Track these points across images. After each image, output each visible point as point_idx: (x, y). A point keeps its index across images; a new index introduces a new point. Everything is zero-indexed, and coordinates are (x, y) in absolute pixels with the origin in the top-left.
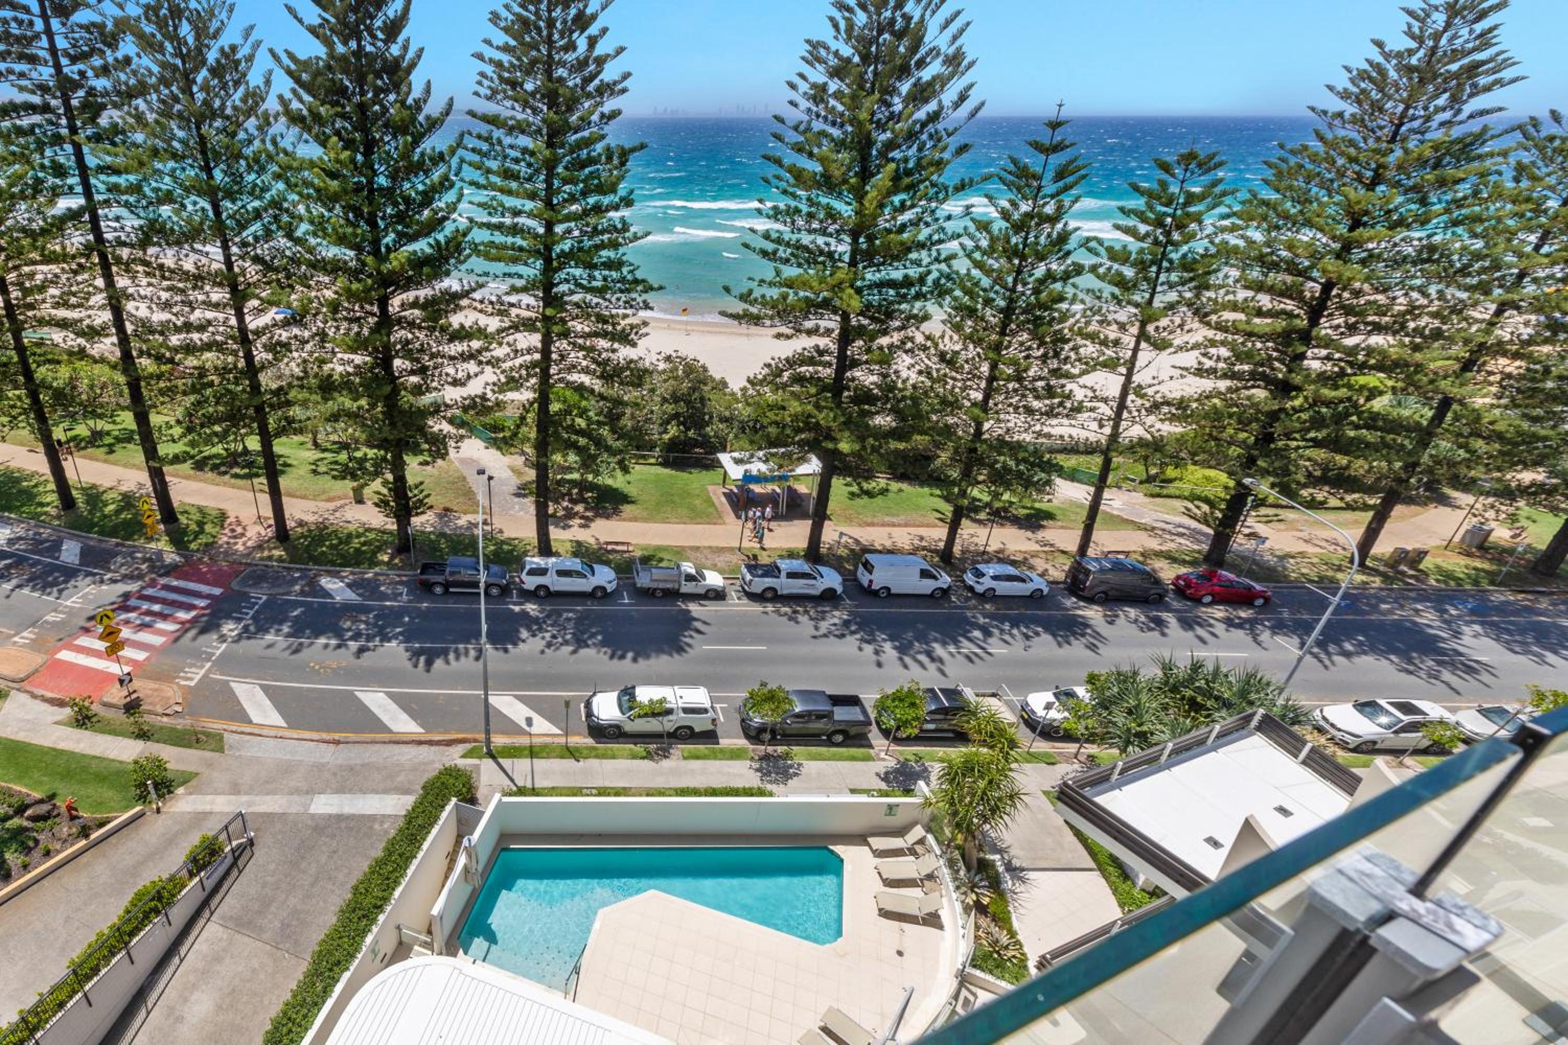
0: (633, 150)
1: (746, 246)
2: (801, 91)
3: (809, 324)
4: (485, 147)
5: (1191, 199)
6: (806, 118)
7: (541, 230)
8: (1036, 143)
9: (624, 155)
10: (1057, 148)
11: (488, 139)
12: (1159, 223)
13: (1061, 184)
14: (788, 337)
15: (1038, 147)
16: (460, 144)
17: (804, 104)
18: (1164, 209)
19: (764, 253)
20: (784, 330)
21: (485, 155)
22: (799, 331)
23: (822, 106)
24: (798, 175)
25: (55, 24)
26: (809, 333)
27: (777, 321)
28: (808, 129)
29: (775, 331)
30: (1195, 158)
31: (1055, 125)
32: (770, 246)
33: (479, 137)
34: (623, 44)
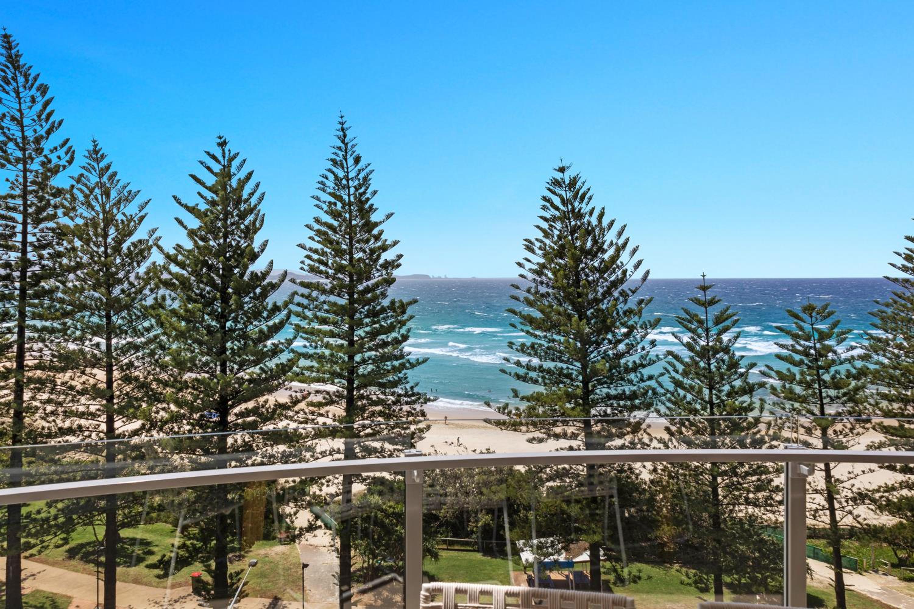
0: (410, 303)
1: (503, 371)
2: (527, 268)
3: (558, 430)
4: (305, 302)
5: (823, 336)
6: (534, 285)
7: (346, 359)
8: (696, 299)
9: (403, 308)
10: (712, 302)
11: (308, 297)
12: (807, 355)
13: (721, 326)
14: (540, 441)
15: (697, 301)
16: (291, 301)
17: (530, 276)
18: (807, 343)
19: (518, 377)
20: (537, 435)
21: (305, 307)
22: (549, 436)
23: (543, 277)
24: (530, 320)
25: (30, 228)
26: (557, 436)
27: (531, 428)
28: (537, 292)
29: (530, 435)
30: (814, 309)
31: (704, 288)
32: (522, 371)
33: (303, 296)
34: (397, 239)
